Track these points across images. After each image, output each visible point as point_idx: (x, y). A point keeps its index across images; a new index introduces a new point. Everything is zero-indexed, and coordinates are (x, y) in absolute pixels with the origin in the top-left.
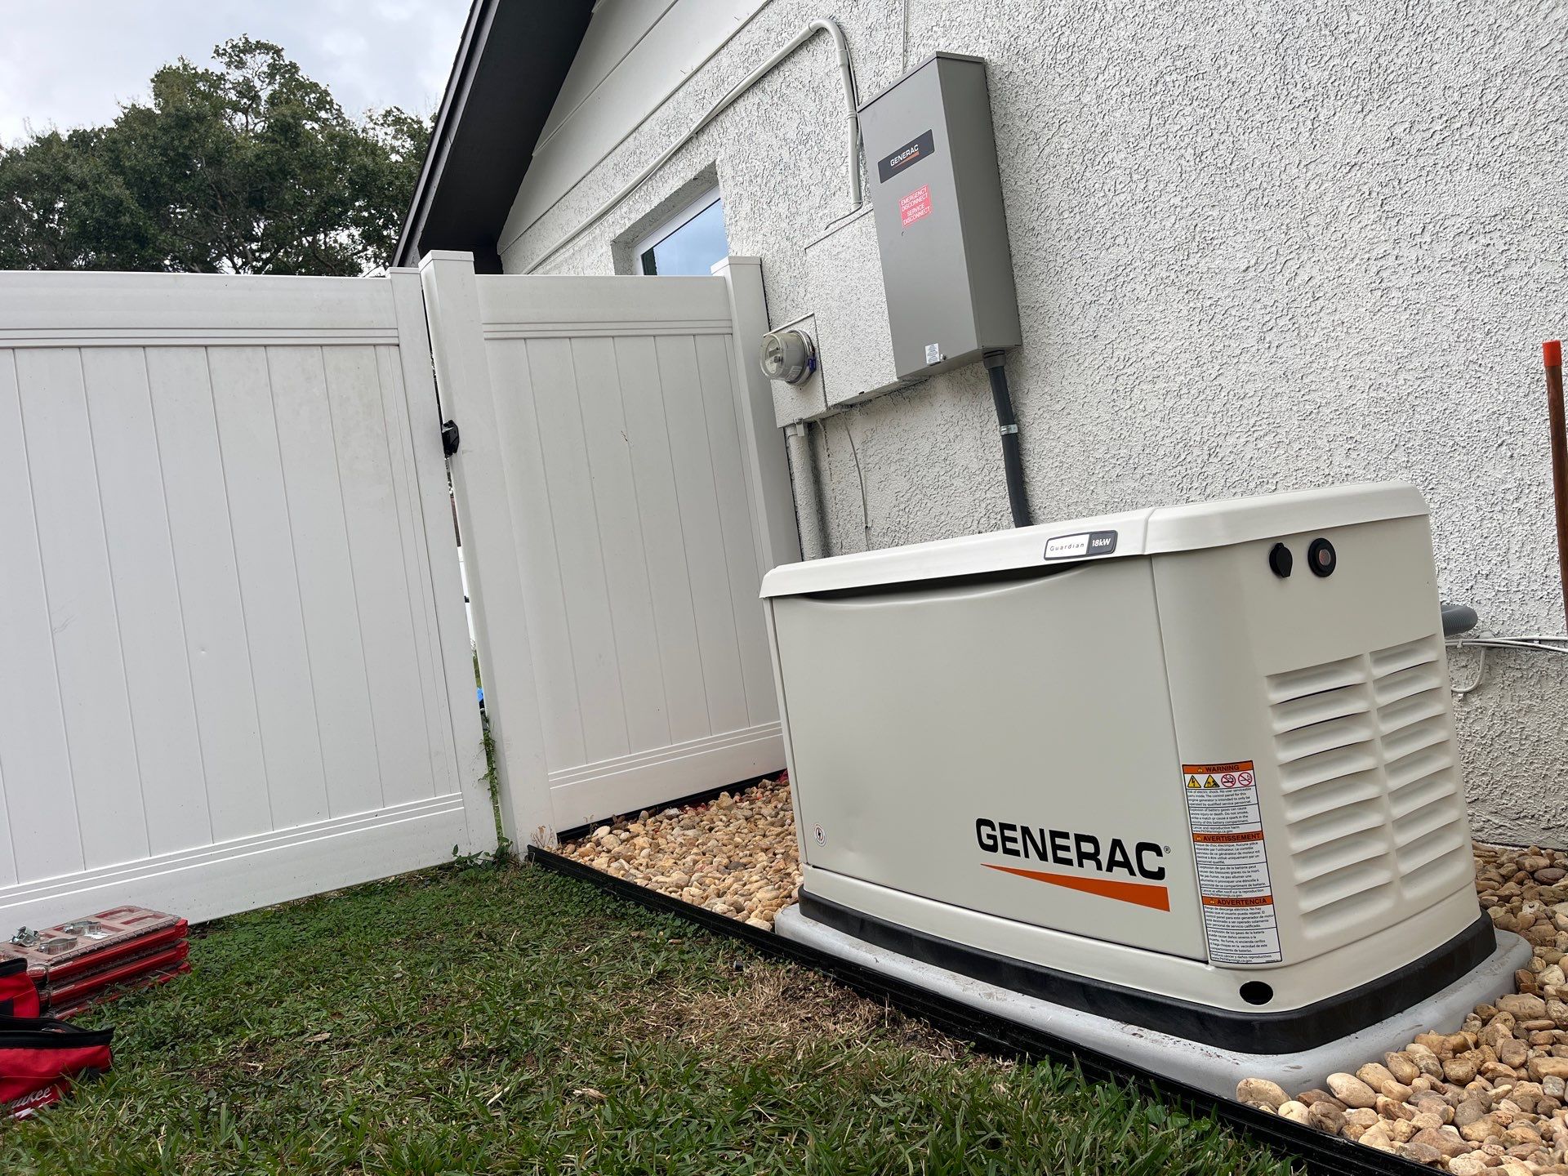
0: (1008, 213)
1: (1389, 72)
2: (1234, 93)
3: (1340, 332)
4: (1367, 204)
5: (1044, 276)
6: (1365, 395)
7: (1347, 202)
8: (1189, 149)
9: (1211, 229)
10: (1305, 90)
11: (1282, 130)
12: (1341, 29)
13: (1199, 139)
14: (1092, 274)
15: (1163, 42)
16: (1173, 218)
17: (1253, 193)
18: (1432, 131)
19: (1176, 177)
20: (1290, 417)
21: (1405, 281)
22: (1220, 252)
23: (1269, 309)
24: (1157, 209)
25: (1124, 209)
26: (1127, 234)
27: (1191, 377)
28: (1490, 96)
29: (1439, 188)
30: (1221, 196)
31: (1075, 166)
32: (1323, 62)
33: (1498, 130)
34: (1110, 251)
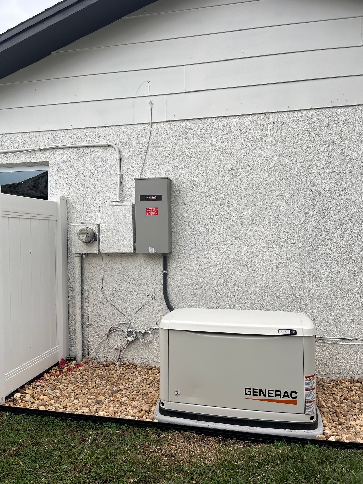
0: (172, 218)
1: (274, 224)
2: (239, 215)
3: (256, 270)
4: (265, 247)
5: (181, 237)
6: (260, 284)
7: (261, 245)
8: (227, 222)
9: (230, 241)
10: (255, 221)
11: (249, 227)
12: (265, 213)
13: (229, 221)
14: (196, 241)
15: (224, 198)
16: (220, 236)
17: (241, 237)
18: (280, 238)
19: (222, 227)
20: (243, 284)
21: (271, 264)
22: (231, 246)
23: (241, 261)
24: (217, 232)
25: (207, 229)
26: (207, 235)
27: (220, 270)
28: (292, 236)
29: (280, 249)
30: (233, 235)
31: (195, 215)
32: (260, 217)
33: (292, 242)
34: (202, 237)
